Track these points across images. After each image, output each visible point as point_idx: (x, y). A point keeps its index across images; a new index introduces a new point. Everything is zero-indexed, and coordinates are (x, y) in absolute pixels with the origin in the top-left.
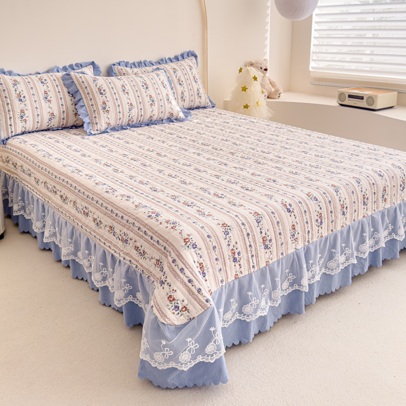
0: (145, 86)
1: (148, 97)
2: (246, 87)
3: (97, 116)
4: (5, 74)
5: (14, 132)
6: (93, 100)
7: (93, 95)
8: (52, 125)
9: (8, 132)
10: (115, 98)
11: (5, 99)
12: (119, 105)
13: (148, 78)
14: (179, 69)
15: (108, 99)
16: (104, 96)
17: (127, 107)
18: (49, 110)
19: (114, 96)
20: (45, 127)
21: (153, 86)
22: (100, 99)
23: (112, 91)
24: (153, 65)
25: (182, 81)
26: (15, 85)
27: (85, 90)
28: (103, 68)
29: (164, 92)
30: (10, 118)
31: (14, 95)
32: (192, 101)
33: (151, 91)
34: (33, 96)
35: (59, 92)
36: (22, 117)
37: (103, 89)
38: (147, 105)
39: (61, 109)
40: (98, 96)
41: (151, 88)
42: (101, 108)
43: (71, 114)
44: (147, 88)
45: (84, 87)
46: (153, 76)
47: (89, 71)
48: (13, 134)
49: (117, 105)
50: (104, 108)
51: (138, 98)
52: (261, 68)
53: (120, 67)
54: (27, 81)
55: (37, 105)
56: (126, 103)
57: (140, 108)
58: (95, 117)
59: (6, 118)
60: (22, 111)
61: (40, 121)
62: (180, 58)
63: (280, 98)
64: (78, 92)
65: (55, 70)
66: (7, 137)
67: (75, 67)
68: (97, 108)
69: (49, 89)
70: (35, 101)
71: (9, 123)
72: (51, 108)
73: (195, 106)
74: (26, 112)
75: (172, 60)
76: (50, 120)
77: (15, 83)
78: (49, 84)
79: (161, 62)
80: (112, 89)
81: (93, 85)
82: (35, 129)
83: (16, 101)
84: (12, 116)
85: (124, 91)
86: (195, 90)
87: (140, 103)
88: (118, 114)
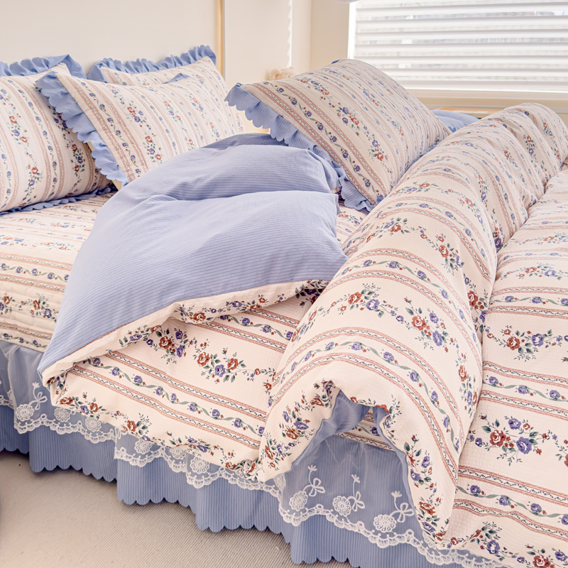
0: (197, 105)
1: (209, 126)
3: (141, 168)
6: (122, 133)
7: (121, 122)
8: (31, 196)
10: (164, 128)
12: (174, 145)
15: (153, 130)
16: (144, 125)
18: (28, 161)
19: (160, 123)
22: (138, 132)
33: (209, 115)
37: (138, 110)
39: (50, 157)
40: (132, 125)
42: (146, 150)
43: (68, 168)
45: (98, 106)
56: (183, 138)
62: (191, 58)
64: (83, 117)
67: (35, 67)
68: (138, 151)
69: (17, 111)
72: (30, 155)
75: (181, 61)
76: (32, 183)
78: (14, 100)
79: (168, 64)
80: (152, 110)
81: (115, 101)
85: (172, 113)
87: (202, 138)
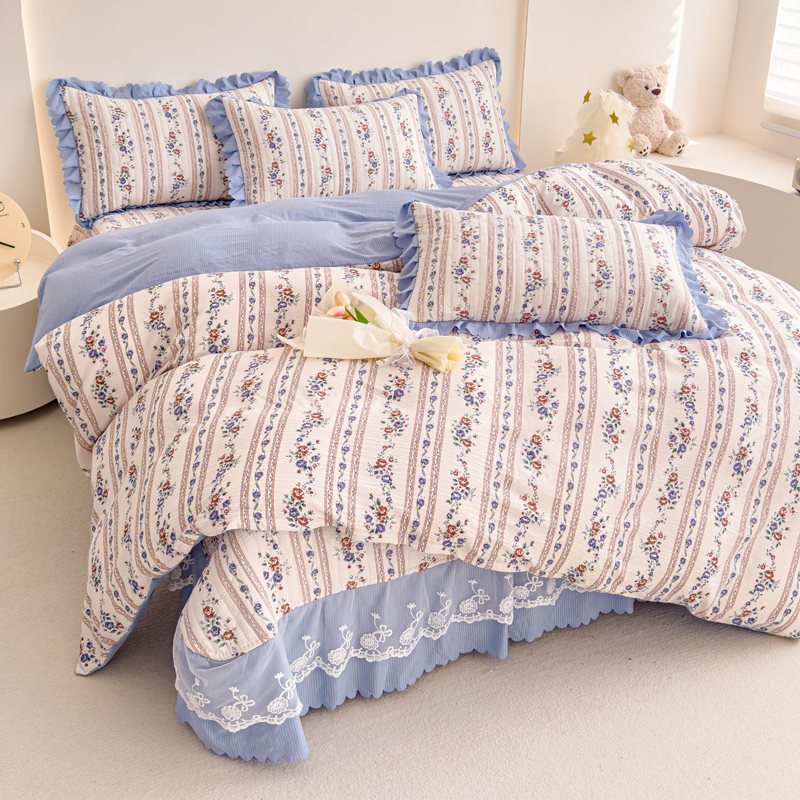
0: (363, 132)
1: (367, 155)
2: (594, 135)
3: (258, 189)
4: (103, 94)
5: (107, 206)
6: (255, 156)
7: (257, 147)
8: (179, 196)
9: (97, 206)
10: (298, 156)
11: (95, 144)
12: (303, 171)
13: (374, 115)
14: (452, 92)
15: (283, 158)
16: (276, 151)
17: (318, 175)
18: (175, 168)
19: (296, 151)
20: (166, 198)
21: (380, 133)
22: (268, 157)
23: (295, 142)
24: (401, 78)
25: (454, 117)
26: (116, 118)
27: (244, 135)
28: (294, 84)
29: (403, 144)
30: (103, 181)
31: (112, 138)
32: (471, 158)
33: (374, 144)
34: (146, 141)
35: (197, 135)
36: (123, 180)
37: (277, 137)
38: (362, 171)
39: (199, 168)
40: (265, 150)
41: (374, 137)
42: (268, 175)
43: (216, 178)
44: (367, 136)
45: (243, 130)
46: (386, 111)
47: (265, 91)
48: (107, 210)
49: (299, 170)
50: (274, 175)
51: (343, 157)
52: (647, 88)
53: (329, 83)
54: (140, 111)
55: (153, 158)
56: (319, 166)
57: (345, 177)
58: (255, 192)
59: (95, 180)
60: (125, 170)
61: (156, 189)
62: (462, 63)
63: (683, 155)
64: (232, 138)
65: (200, 87)
66: (94, 215)
67: (239, 82)
68: (261, 174)
69: (179, 128)
70: (151, 152)
71: (99, 190)
72: (179, 165)
73: (480, 167)
74: (131, 171)
75: (445, 67)
76: (176, 187)
77: (118, 114)
78: (181, 119)
79: (418, 72)
80: (294, 138)
81: (259, 127)
82: (148, 203)
83: (115, 151)
84: (105, 177)
85: (318, 141)
86: (482, 135)
87: (348, 167)
88: (300, 187)
